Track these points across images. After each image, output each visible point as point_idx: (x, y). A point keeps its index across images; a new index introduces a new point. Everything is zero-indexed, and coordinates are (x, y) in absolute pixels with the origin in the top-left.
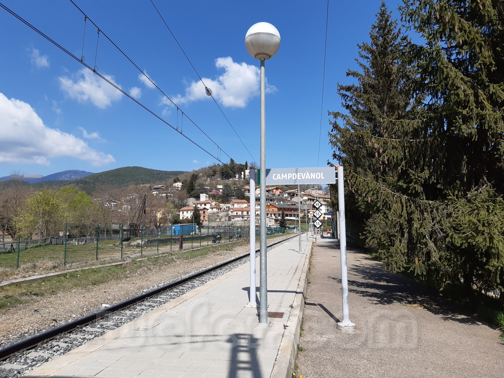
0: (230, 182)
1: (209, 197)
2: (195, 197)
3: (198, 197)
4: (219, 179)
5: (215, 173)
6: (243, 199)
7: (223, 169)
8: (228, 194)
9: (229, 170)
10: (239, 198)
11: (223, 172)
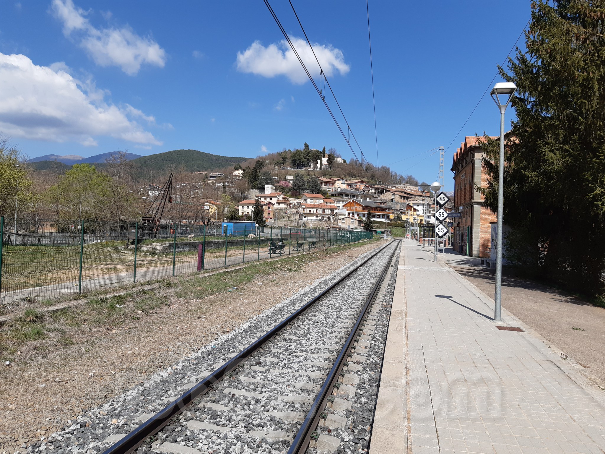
0: (302, 172)
1: (276, 189)
2: (258, 188)
3: (262, 189)
4: (289, 168)
5: (285, 161)
6: (318, 193)
7: (294, 156)
8: (300, 186)
9: (302, 157)
10: (313, 192)
11: (294, 160)
